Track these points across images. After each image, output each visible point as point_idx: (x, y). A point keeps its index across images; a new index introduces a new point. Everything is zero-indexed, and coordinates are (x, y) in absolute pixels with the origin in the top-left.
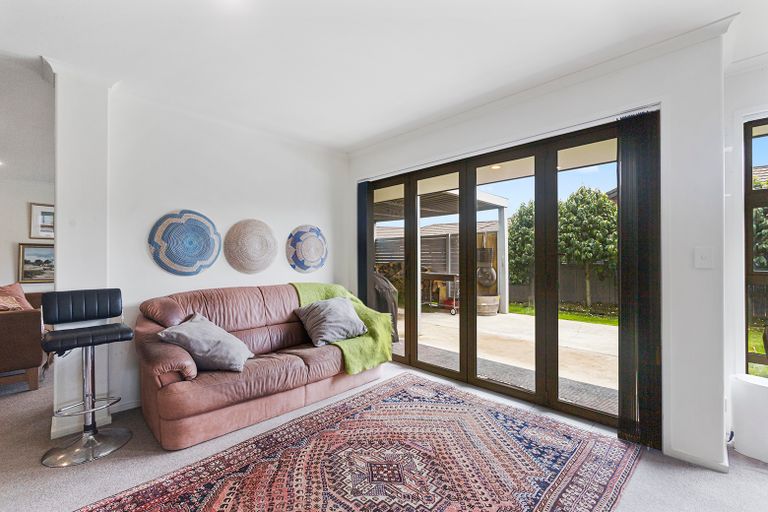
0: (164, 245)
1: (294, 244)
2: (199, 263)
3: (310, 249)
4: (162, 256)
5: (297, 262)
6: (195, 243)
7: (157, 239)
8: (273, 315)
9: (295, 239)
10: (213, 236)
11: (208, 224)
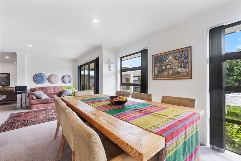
0: (35, 79)
1: (63, 79)
2: (42, 82)
3: (66, 79)
4: (35, 81)
5: (64, 82)
6: (41, 79)
7: (34, 78)
8: (56, 91)
9: (63, 78)
10: (45, 77)
11: (44, 75)
